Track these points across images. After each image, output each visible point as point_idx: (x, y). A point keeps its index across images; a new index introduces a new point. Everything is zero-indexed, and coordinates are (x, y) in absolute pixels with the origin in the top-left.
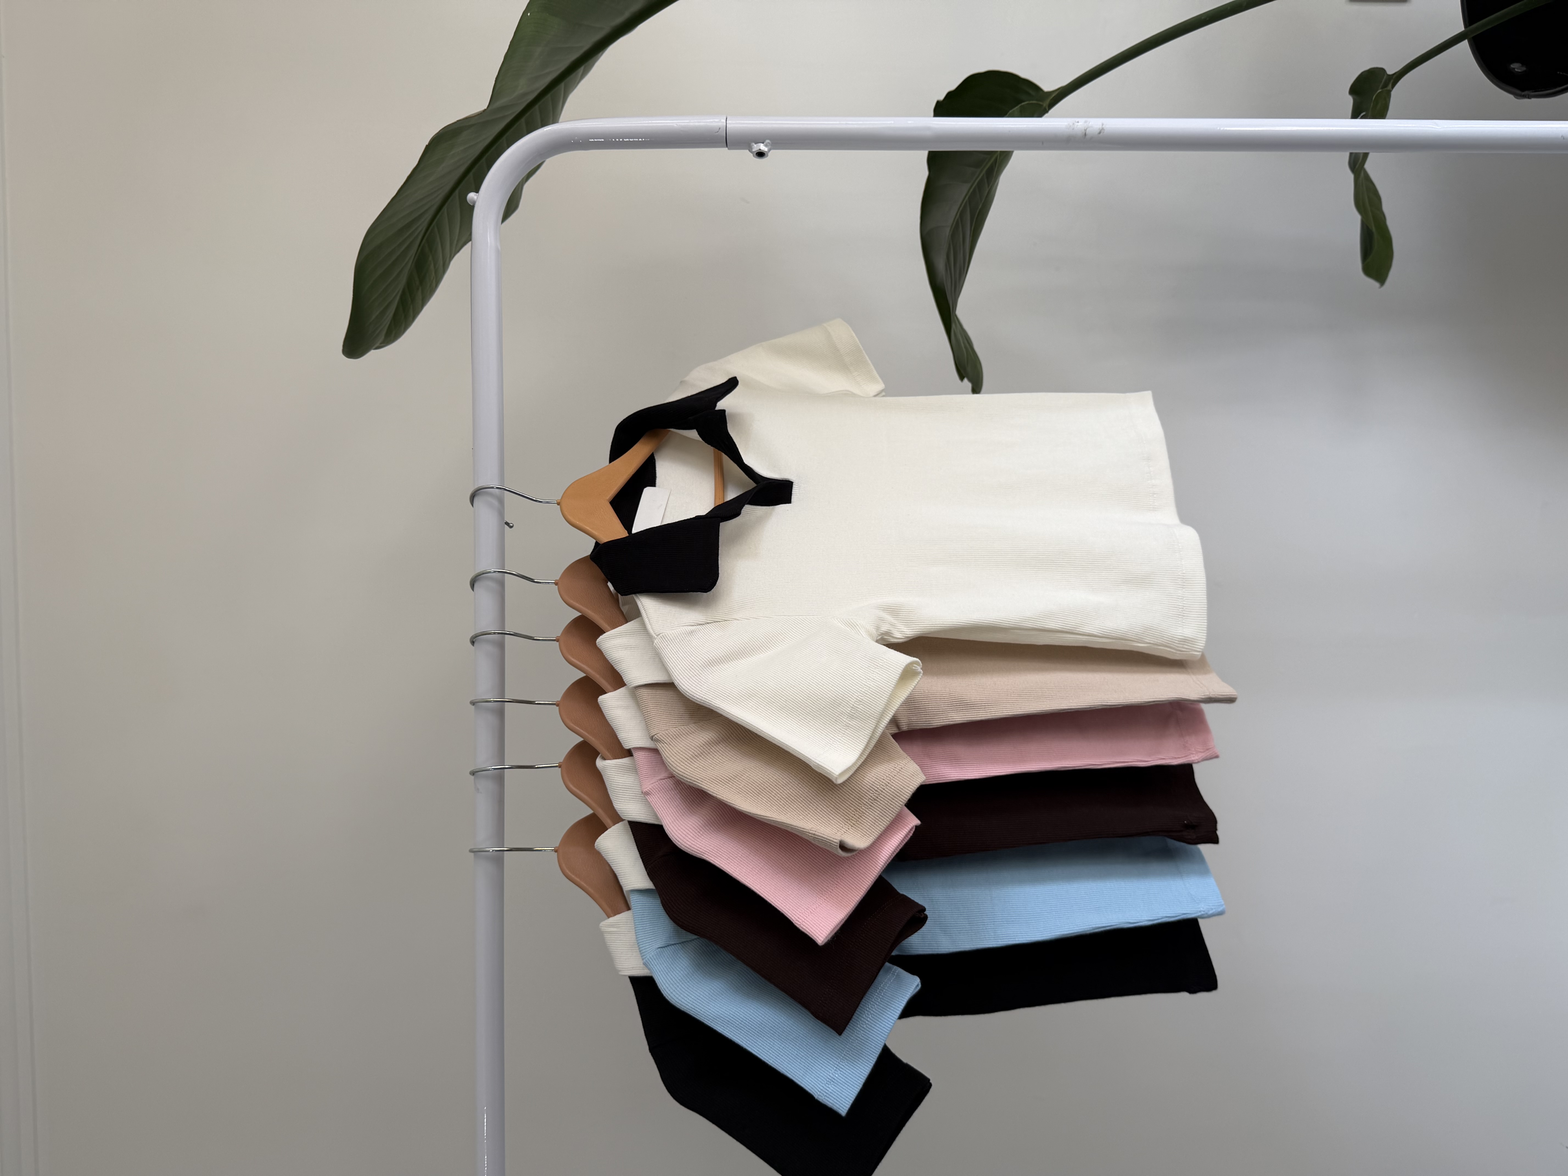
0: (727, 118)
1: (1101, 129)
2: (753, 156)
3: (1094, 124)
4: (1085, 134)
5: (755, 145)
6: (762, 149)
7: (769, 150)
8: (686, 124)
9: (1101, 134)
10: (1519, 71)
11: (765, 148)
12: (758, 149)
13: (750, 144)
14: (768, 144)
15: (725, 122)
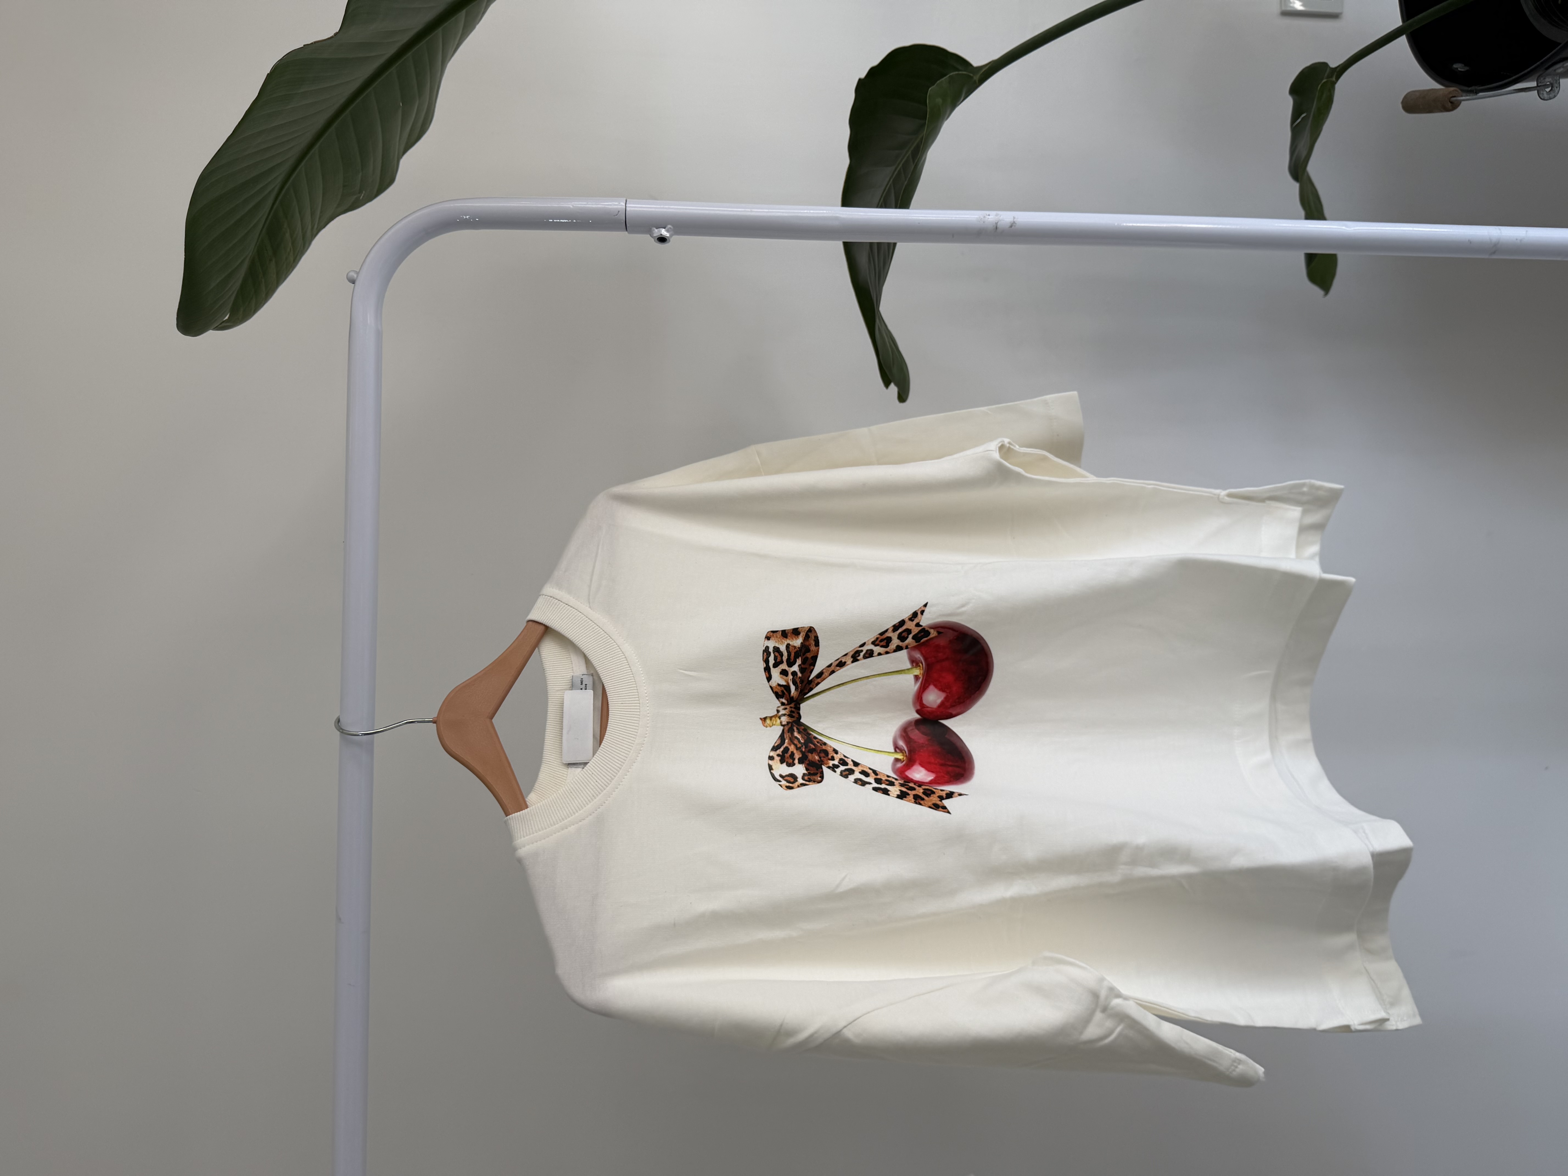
0: (625, 202)
1: (1012, 222)
2: (655, 241)
3: (1006, 217)
4: (996, 228)
5: (656, 230)
6: (663, 234)
7: (671, 236)
8: (583, 206)
9: (1013, 227)
10: (1462, 70)
11: (667, 233)
12: (659, 234)
13: (651, 229)
14: (670, 229)
15: (624, 205)
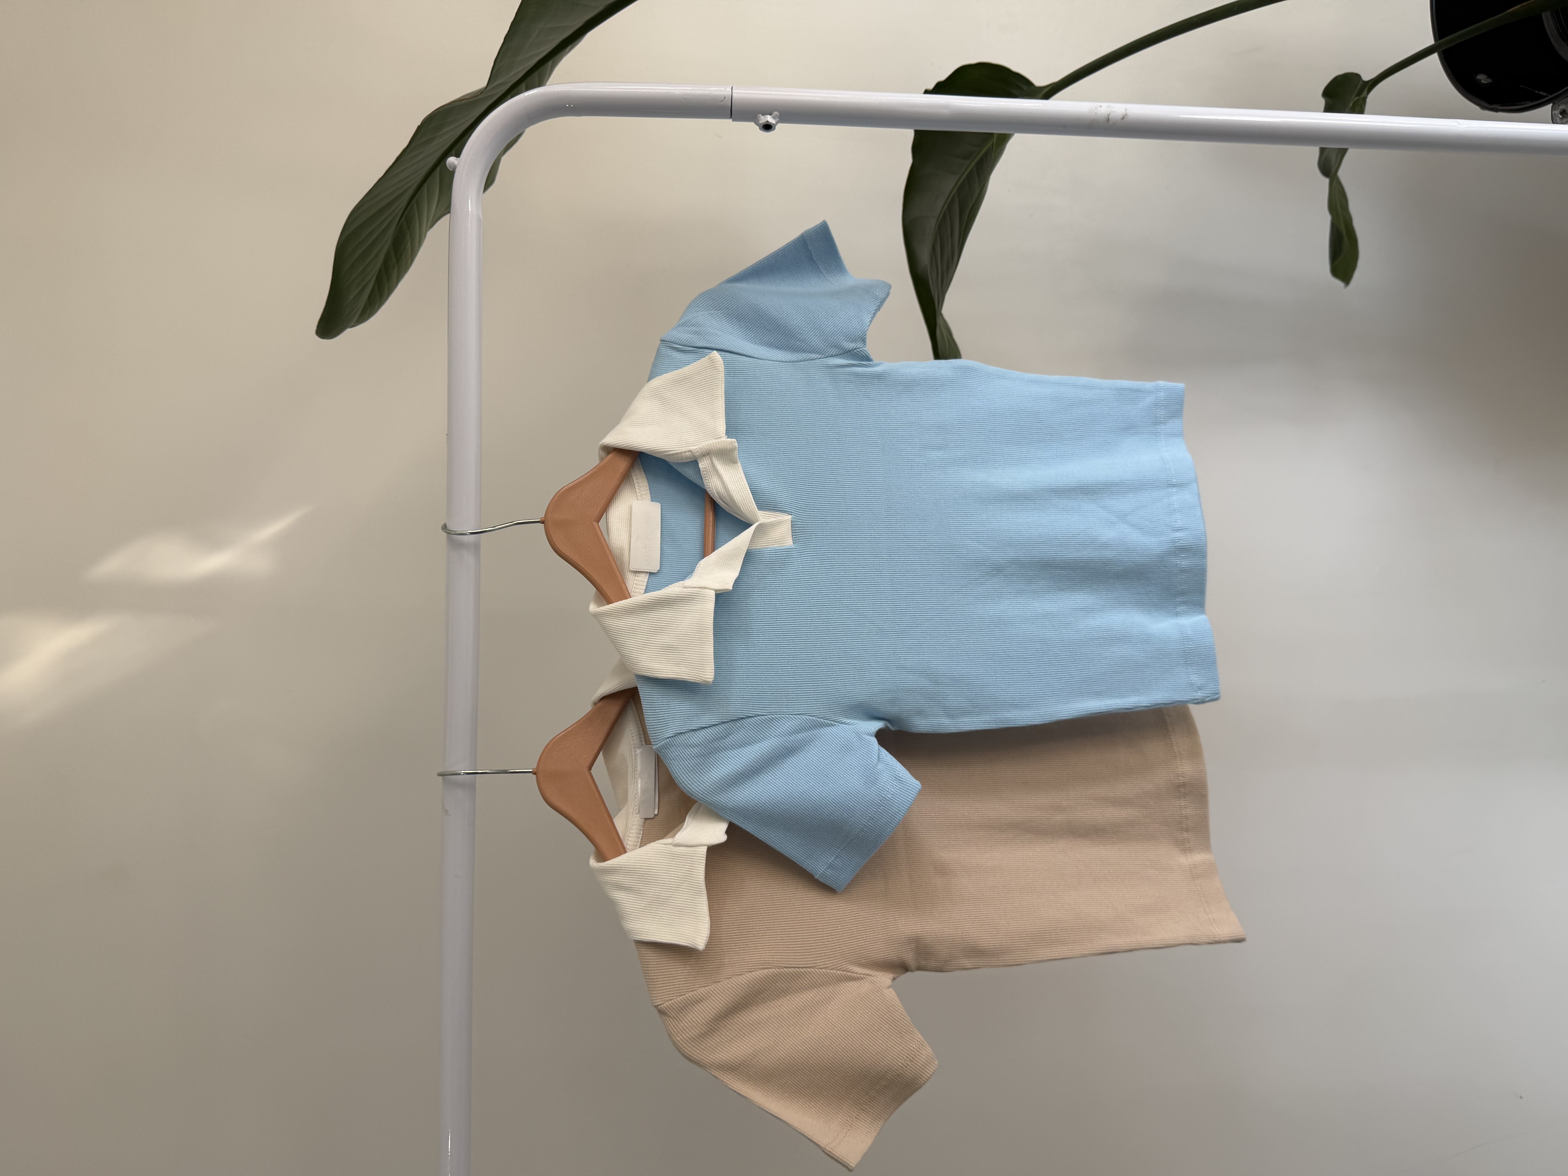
0: (732, 88)
1: (1124, 114)
2: (760, 129)
3: (1117, 109)
4: (1108, 120)
5: (762, 117)
6: (769, 121)
7: (777, 123)
8: (689, 91)
9: (1125, 119)
10: (1485, 82)
11: (773, 120)
12: (765, 121)
13: (757, 115)
14: (776, 116)
15: (731, 90)
